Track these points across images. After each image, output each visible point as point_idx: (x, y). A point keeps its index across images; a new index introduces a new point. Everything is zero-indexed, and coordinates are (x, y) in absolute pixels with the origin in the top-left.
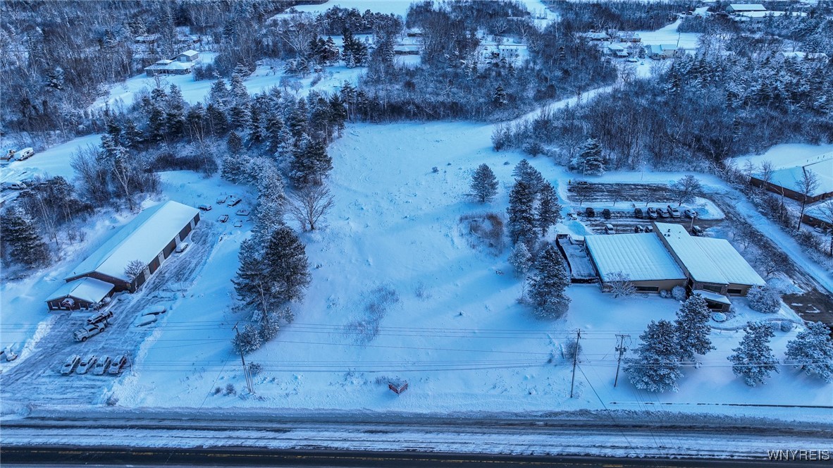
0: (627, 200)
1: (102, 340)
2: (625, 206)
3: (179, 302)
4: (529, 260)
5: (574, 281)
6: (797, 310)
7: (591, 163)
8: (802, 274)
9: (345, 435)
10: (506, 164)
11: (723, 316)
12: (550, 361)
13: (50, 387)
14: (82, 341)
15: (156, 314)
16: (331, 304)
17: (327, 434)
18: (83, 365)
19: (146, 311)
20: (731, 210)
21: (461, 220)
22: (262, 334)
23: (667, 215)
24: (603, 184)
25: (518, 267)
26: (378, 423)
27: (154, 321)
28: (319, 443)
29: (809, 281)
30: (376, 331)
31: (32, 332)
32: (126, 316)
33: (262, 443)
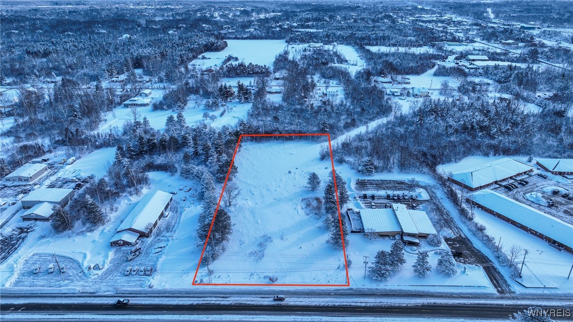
0: (384, 189)
1: (139, 260)
2: (382, 193)
3: (170, 243)
4: (332, 222)
5: (352, 232)
6: (449, 245)
7: (368, 169)
8: (457, 228)
9: (252, 299)
10: (326, 168)
11: (415, 248)
12: (338, 268)
13: (122, 280)
14: (130, 261)
15: (161, 248)
16: (242, 243)
17: (244, 298)
18: (134, 271)
19: (156, 247)
20: (434, 195)
21: (302, 200)
22: (213, 257)
23: (402, 198)
24: (374, 180)
25: (328, 225)
26: (265, 294)
27: (161, 251)
28: (241, 302)
29: (459, 231)
30: (263, 256)
31: (107, 256)
32: (147, 249)
33: (218, 302)
